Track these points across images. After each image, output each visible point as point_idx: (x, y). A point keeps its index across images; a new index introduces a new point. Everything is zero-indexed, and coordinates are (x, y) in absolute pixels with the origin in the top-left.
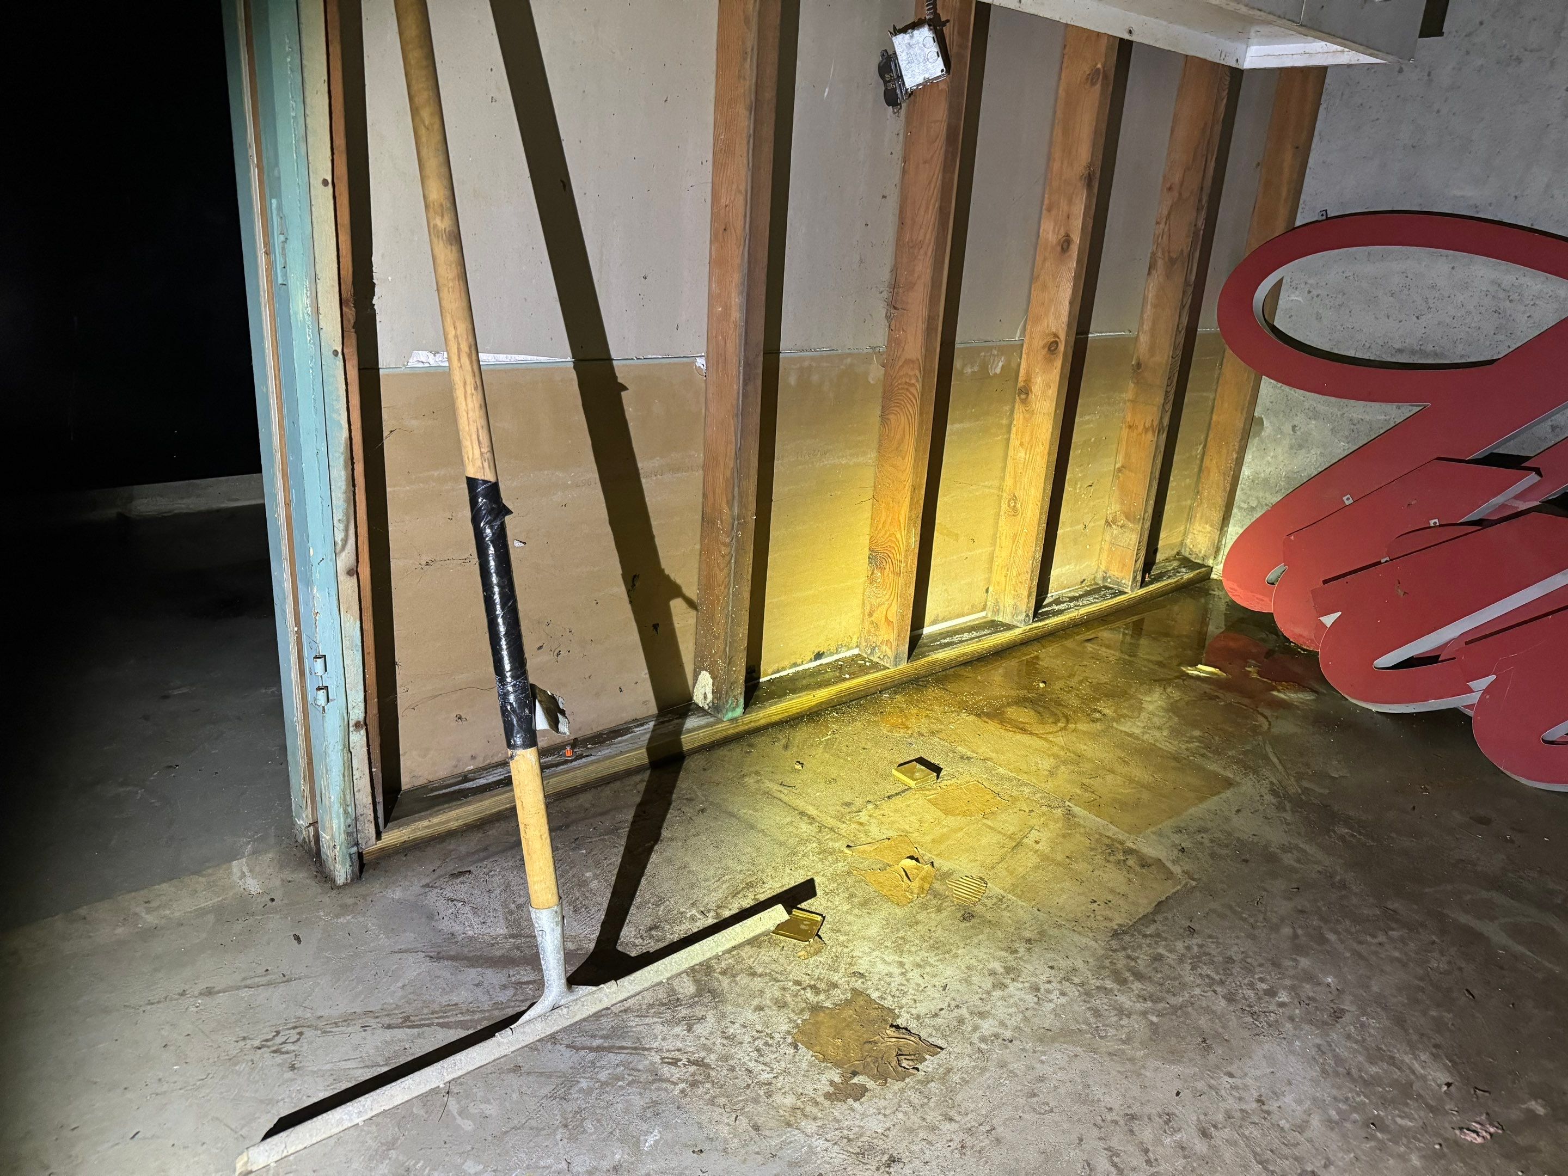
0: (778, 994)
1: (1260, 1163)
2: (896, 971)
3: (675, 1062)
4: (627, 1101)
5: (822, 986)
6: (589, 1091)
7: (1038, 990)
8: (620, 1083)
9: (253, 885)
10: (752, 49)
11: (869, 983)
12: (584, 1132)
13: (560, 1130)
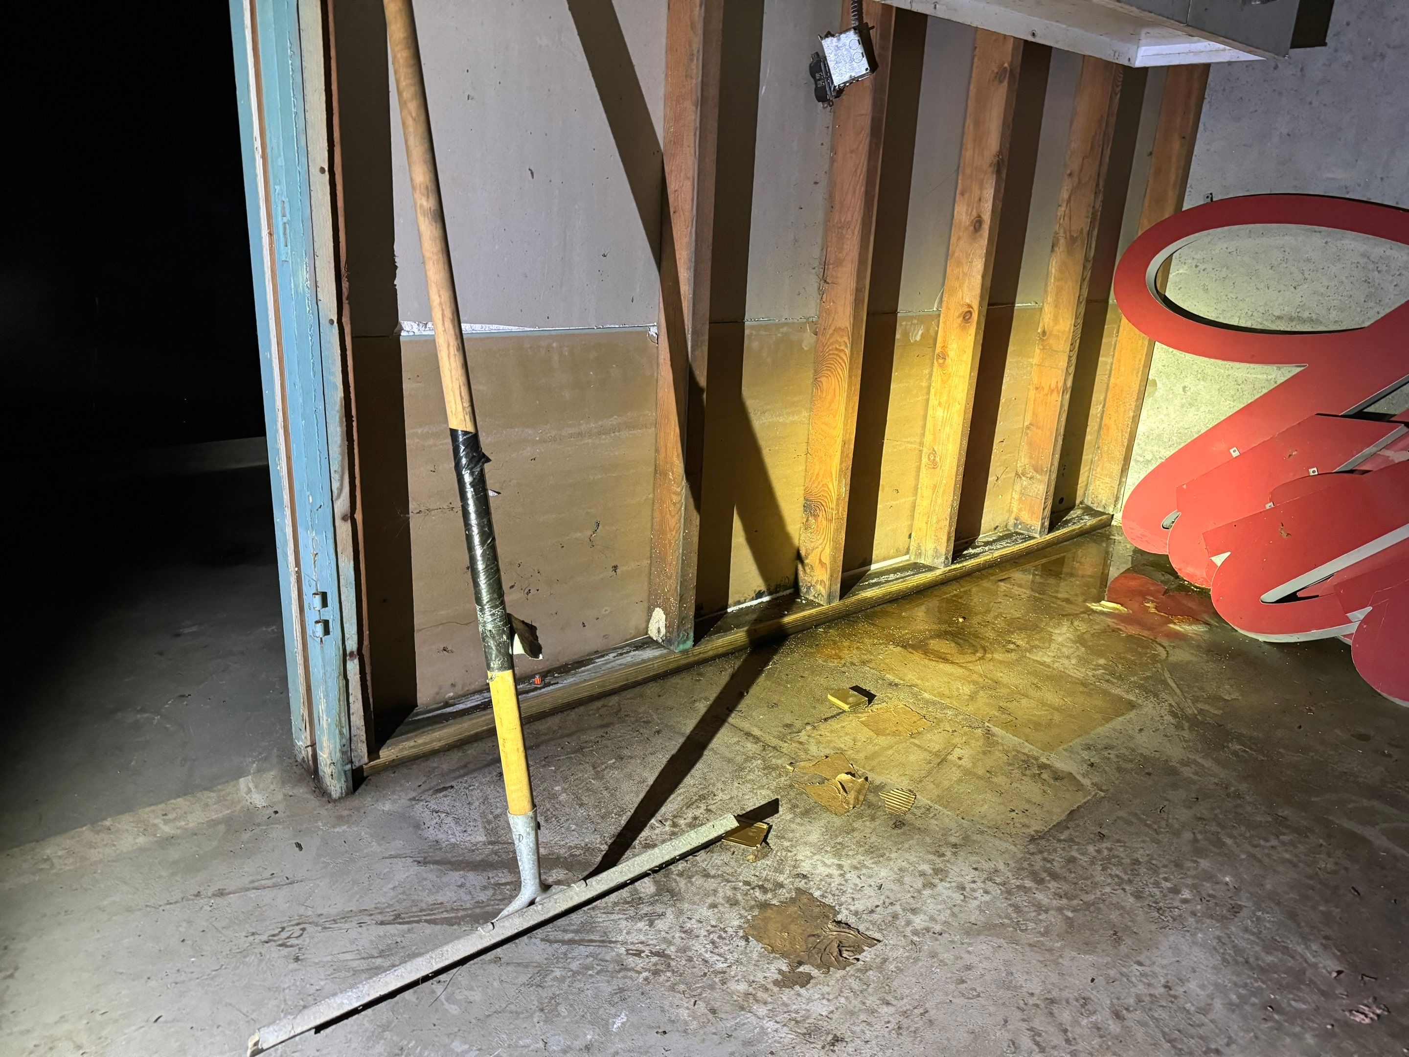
0: (729, 893)
1: (1169, 1041)
2: (836, 872)
3: (638, 954)
4: (596, 988)
5: (769, 886)
6: (562, 979)
7: (964, 889)
8: (590, 972)
9: (258, 799)
10: (698, 51)
11: (812, 883)
12: (559, 1015)
13: (538, 1014)
